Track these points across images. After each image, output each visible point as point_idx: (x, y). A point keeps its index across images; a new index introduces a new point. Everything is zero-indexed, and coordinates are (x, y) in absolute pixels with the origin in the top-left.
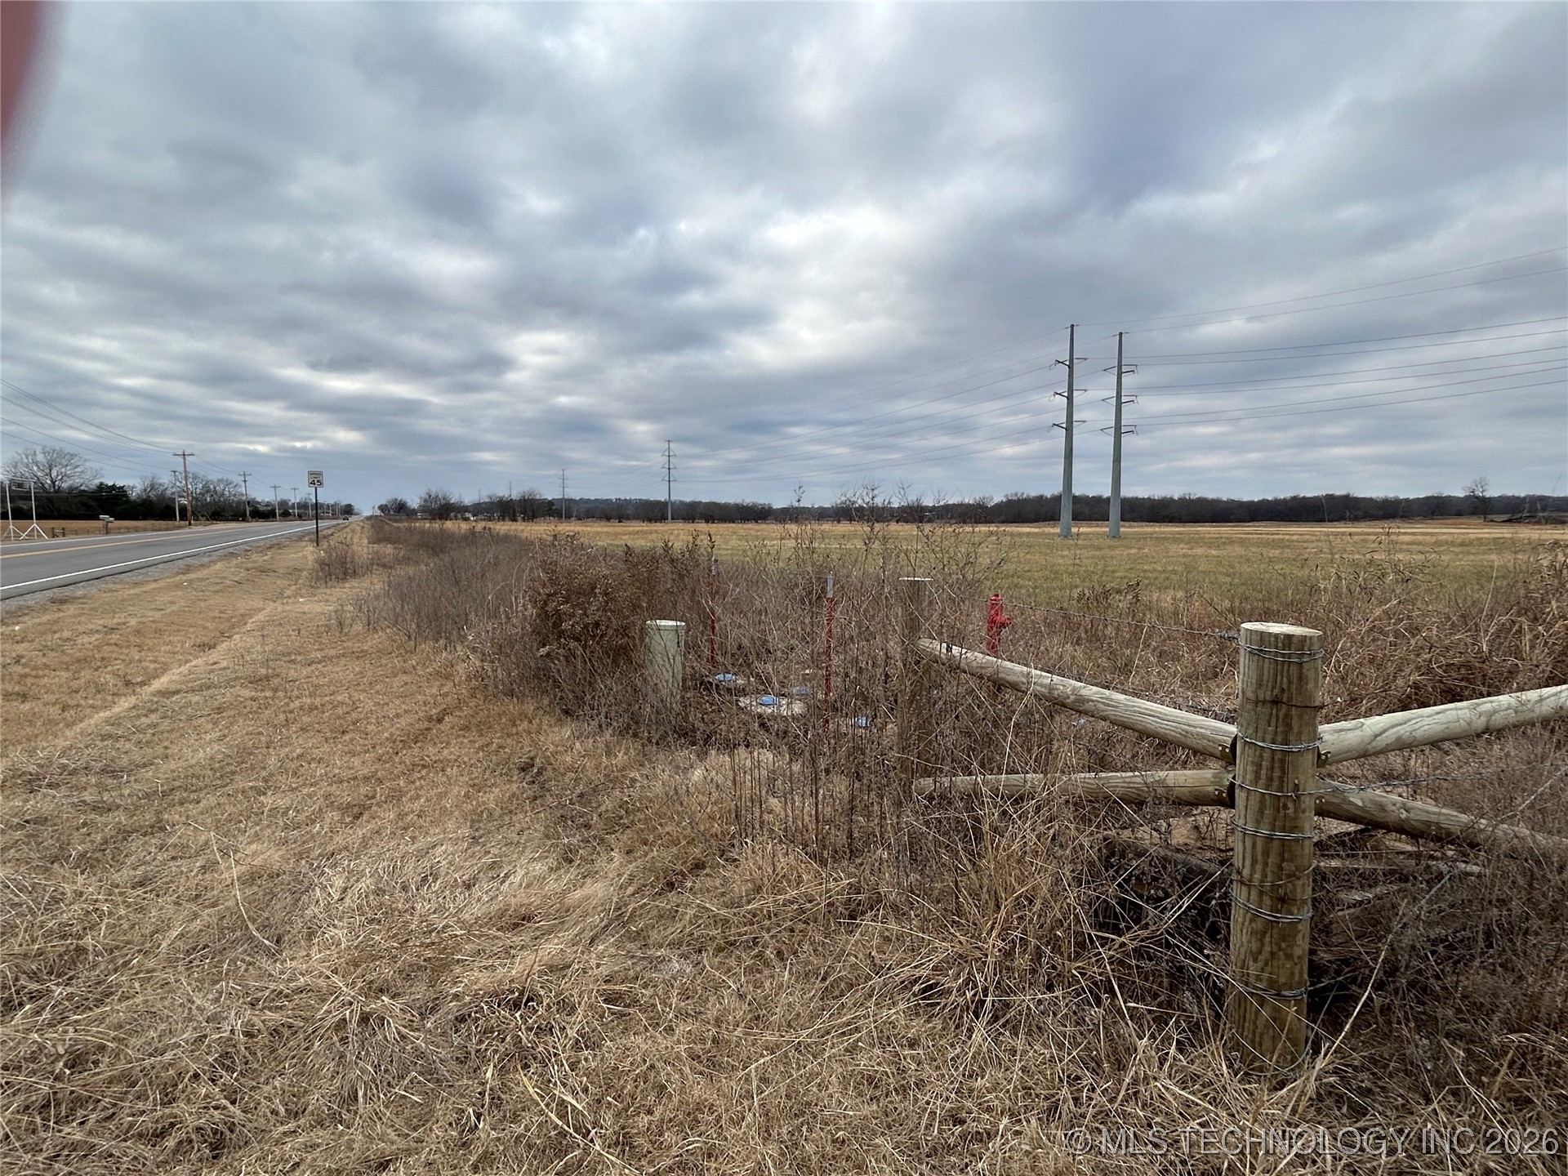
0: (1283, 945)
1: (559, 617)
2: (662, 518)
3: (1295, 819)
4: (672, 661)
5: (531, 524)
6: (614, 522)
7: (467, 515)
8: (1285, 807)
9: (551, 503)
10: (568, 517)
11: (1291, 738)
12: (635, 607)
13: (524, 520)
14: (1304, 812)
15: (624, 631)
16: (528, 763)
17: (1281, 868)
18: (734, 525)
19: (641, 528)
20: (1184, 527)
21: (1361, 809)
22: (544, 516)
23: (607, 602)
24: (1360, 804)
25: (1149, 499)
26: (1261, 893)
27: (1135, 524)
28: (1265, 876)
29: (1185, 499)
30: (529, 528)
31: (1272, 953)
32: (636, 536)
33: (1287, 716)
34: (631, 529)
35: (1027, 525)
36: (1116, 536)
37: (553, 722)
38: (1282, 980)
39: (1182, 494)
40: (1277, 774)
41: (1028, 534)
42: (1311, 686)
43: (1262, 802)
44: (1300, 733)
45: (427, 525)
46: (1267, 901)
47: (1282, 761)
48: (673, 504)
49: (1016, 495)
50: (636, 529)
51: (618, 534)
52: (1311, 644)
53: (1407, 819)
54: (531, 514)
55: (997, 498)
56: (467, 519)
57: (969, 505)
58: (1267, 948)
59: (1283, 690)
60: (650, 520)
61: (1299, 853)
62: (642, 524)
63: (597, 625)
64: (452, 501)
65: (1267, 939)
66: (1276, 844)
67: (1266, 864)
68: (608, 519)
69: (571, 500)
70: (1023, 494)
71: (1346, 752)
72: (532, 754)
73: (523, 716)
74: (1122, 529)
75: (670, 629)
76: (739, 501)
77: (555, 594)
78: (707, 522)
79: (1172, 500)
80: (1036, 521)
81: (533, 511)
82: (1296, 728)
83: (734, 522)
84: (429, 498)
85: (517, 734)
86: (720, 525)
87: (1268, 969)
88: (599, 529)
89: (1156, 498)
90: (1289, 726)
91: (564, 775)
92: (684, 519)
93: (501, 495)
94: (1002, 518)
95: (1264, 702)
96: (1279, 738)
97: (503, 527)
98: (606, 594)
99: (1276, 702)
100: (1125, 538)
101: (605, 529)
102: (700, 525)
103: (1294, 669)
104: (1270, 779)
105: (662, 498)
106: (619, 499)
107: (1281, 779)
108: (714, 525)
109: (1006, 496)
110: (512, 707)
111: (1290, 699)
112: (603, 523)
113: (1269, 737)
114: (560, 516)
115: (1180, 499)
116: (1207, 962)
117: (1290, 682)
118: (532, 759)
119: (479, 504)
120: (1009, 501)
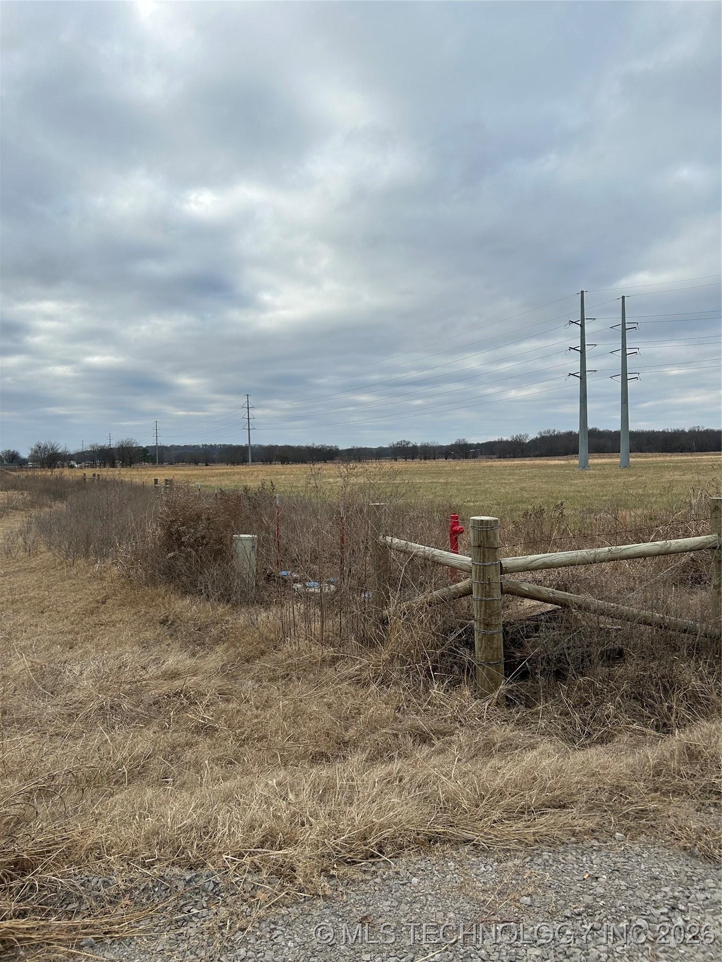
0: (489, 643)
1: (180, 535)
2: (244, 461)
3: (490, 592)
4: (249, 557)
5: (129, 469)
6: (201, 466)
7: (73, 463)
8: (486, 588)
9: (145, 450)
10: (161, 462)
11: (486, 560)
12: (227, 526)
13: (123, 466)
14: (493, 589)
15: (220, 541)
16: (164, 620)
17: (486, 612)
18: (305, 465)
19: (225, 471)
20: (692, 455)
21: (529, 591)
22: (140, 461)
23: (209, 524)
24: (527, 589)
25: (663, 432)
26: (480, 623)
27: (650, 454)
28: (481, 616)
29: (694, 431)
30: (129, 473)
31: (485, 647)
32: (222, 478)
33: (484, 551)
34: (217, 471)
35: (557, 457)
36: (626, 465)
37: (177, 597)
38: (490, 658)
39: (692, 427)
40: (482, 575)
41: (555, 466)
42: (492, 539)
43: (478, 586)
44: (489, 558)
45: (40, 473)
46: (482, 626)
47: (483, 569)
48: (253, 448)
49: (549, 432)
50: (222, 471)
51: (206, 476)
52: (491, 524)
53: (554, 597)
54: (128, 460)
55: (532, 435)
56: (72, 467)
57: (507, 442)
58: (484, 645)
59: (481, 542)
60: (233, 463)
61: (492, 606)
62: (226, 467)
63: (203, 537)
64: (59, 451)
65: (483, 642)
66: (483, 602)
67: (481, 611)
68: (196, 463)
69: (164, 447)
70: (554, 431)
71: (516, 567)
72: (167, 615)
73: (159, 595)
74: (631, 460)
75: (247, 539)
76: (310, 445)
77: (176, 520)
78: (283, 463)
79: (683, 432)
80: (566, 454)
81: (131, 458)
82: (487, 556)
83: (306, 463)
84: (39, 449)
85: (156, 605)
86: (294, 466)
87: (484, 654)
88: (189, 472)
89: (670, 431)
90: (484, 556)
91: (187, 623)
92: (262, 461)
93: (102, 444)
94: (537, 453)
95: (476, 546)
96: (481, 561)
97: (107, 473)
98: (208, 519)
99: (479, 546)
100: (634, 468)
101: (195, 472)
102: (277, 466)
103: (484, 533)
104: (480, 577)
105: (244, 443)
106: (206, 445)
107: (483, 576)
108: (289, 466)
109: (540, 433)
110: (150, 591)
111: (484, 545)
112: (192, 467)
113: (478, 560)
114: (154, 462)
115: (690, 432)
116: (465, 655)
117: (484, 539)
118: (167, 617)
119: (82, 453)
120: (543, 438)
